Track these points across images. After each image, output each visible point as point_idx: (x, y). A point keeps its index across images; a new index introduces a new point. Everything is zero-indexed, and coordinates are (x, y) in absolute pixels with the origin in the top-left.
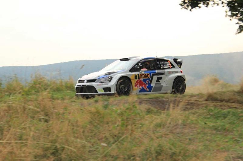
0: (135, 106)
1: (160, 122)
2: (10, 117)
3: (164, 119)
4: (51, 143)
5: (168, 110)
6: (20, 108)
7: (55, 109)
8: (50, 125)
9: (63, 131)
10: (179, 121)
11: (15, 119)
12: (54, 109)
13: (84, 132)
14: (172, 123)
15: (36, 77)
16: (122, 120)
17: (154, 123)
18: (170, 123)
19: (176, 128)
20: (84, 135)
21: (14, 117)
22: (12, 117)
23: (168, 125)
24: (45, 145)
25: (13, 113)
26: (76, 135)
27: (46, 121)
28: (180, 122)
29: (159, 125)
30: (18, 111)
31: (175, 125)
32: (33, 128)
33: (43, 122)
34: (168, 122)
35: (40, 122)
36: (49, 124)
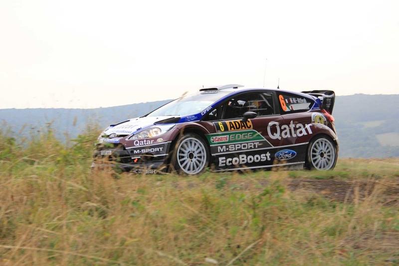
0: (281, 188)
1: (333, 225)
2: (32, 205)
3: (343, 219)
4: (109, 257)
5: (350, 201)
6: (52, 187)
7: (122, 192)
8: (109, 223)
9: (133, 234)
10: (373, 224)
11: (40, 209)
12: (119, 192)
13: (176, 239)
14: (358, 229)
15: (89, 129)
16: (254, 216)
17: (322, 225)
18: (355, 228)
19: (366, 239)
20: (176, 246)
21: (39, 206)
22: (35, 205)
23: (350, 231)
24: (96, 261)
25: (37, 197)
26: (160, 244)
27: (103, 215)
28: (376, 226)
29: (332, 232)
30: (47, 192)
31: (364, 231)
32: (75, 229)
33: (95, 218)
34: (351, 225)
35: (89, 217)
36: (108, 221)
